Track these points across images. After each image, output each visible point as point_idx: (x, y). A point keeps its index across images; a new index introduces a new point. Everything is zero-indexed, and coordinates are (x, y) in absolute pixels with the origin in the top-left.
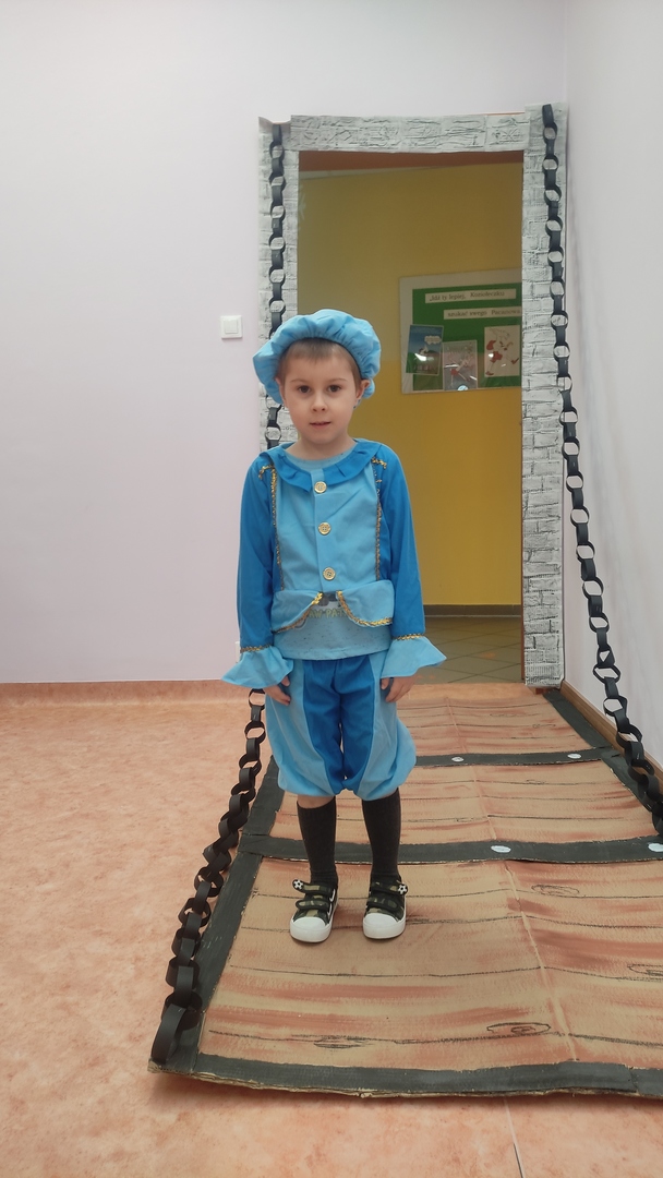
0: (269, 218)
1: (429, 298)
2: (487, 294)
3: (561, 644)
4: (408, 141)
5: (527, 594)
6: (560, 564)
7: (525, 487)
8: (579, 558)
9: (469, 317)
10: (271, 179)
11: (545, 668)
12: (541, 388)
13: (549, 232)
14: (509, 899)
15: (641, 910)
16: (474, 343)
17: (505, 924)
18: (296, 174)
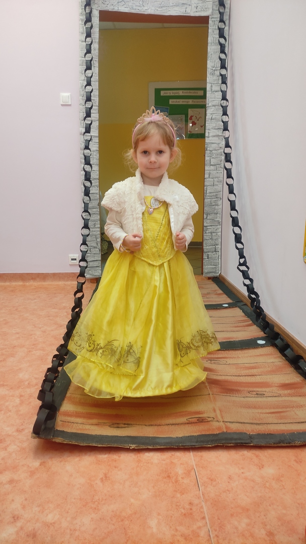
1: (162, 93)
2: (190, 93)
3: (220, 257)
4: (153, 8)
5: (205, 234)
6: (220, 220)
7: (206, 183)
8: (231, 216)
9: (181, 103)
10: (85, 24)
11: (212, 268)
12: (214, 136)
13: (221, 59)
15: (253, 368)
16: (184, 116)
18: (98, 22)
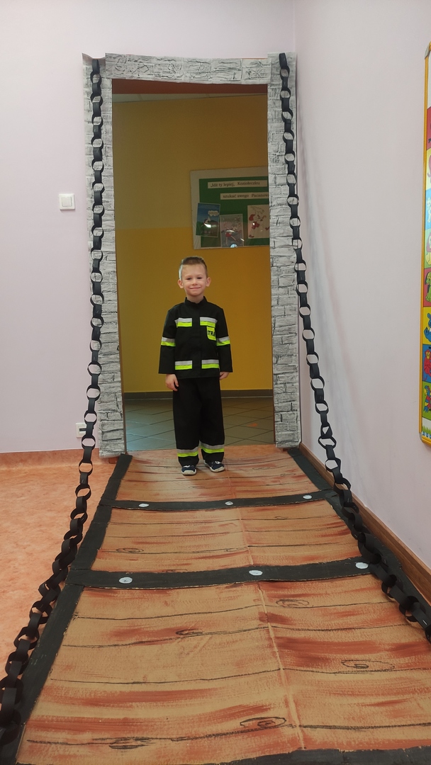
0: (91, 125)
1: (210, 185)
2: (248, 183)
3: (299, 419)
4: (188, 75)
5: (276, 386)
6: (297, 365)
7: (274, 313)
8: (308, 363)
9: (237, 198)
10: (92, 98)
11: (289, 435)
12: (282, 247)
13: (285, 140)
14: (260, 613)
15: (350, 615)
16: (241, 216)
17: (256, 634)
18: (111, 95)
